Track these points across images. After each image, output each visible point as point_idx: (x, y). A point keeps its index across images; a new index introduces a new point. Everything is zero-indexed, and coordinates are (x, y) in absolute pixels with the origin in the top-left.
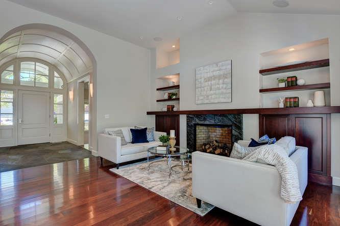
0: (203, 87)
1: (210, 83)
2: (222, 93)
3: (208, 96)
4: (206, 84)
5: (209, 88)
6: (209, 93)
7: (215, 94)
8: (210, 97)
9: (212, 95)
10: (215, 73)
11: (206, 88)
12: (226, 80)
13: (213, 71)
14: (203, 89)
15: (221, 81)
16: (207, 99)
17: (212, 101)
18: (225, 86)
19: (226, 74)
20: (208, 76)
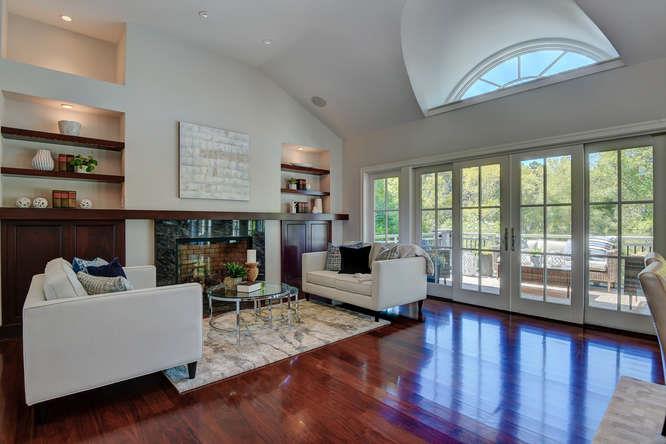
0: (199, 166)
1: (212, 161)
2: (235, 185)
3: (209, 185)
4: (206, 161)
5: (211, 170)
6: (210, 179)
7: (223, 183)
8: (213, 187)
9: (217, 184)
10: (222, 146)
11: (204, 170)
12: (241, 164)
13: (220, 142)
14: (197, 169)
15: (234, 164)
16: (208, 192)
17: (217, 195)
18: (240, 174)
19: (243, 155)
20: (210, 148)
